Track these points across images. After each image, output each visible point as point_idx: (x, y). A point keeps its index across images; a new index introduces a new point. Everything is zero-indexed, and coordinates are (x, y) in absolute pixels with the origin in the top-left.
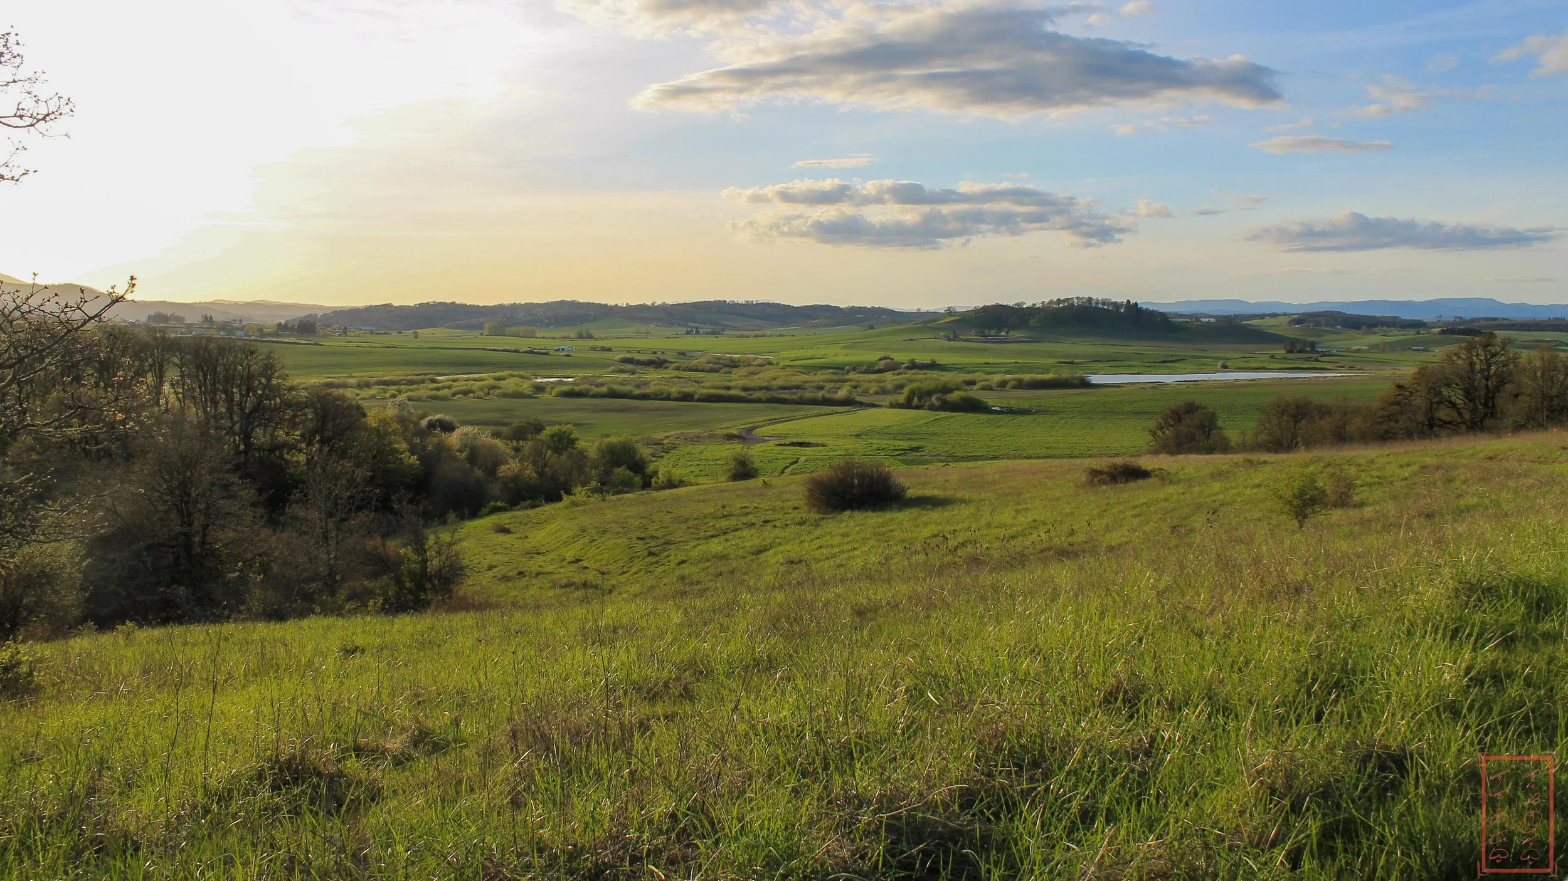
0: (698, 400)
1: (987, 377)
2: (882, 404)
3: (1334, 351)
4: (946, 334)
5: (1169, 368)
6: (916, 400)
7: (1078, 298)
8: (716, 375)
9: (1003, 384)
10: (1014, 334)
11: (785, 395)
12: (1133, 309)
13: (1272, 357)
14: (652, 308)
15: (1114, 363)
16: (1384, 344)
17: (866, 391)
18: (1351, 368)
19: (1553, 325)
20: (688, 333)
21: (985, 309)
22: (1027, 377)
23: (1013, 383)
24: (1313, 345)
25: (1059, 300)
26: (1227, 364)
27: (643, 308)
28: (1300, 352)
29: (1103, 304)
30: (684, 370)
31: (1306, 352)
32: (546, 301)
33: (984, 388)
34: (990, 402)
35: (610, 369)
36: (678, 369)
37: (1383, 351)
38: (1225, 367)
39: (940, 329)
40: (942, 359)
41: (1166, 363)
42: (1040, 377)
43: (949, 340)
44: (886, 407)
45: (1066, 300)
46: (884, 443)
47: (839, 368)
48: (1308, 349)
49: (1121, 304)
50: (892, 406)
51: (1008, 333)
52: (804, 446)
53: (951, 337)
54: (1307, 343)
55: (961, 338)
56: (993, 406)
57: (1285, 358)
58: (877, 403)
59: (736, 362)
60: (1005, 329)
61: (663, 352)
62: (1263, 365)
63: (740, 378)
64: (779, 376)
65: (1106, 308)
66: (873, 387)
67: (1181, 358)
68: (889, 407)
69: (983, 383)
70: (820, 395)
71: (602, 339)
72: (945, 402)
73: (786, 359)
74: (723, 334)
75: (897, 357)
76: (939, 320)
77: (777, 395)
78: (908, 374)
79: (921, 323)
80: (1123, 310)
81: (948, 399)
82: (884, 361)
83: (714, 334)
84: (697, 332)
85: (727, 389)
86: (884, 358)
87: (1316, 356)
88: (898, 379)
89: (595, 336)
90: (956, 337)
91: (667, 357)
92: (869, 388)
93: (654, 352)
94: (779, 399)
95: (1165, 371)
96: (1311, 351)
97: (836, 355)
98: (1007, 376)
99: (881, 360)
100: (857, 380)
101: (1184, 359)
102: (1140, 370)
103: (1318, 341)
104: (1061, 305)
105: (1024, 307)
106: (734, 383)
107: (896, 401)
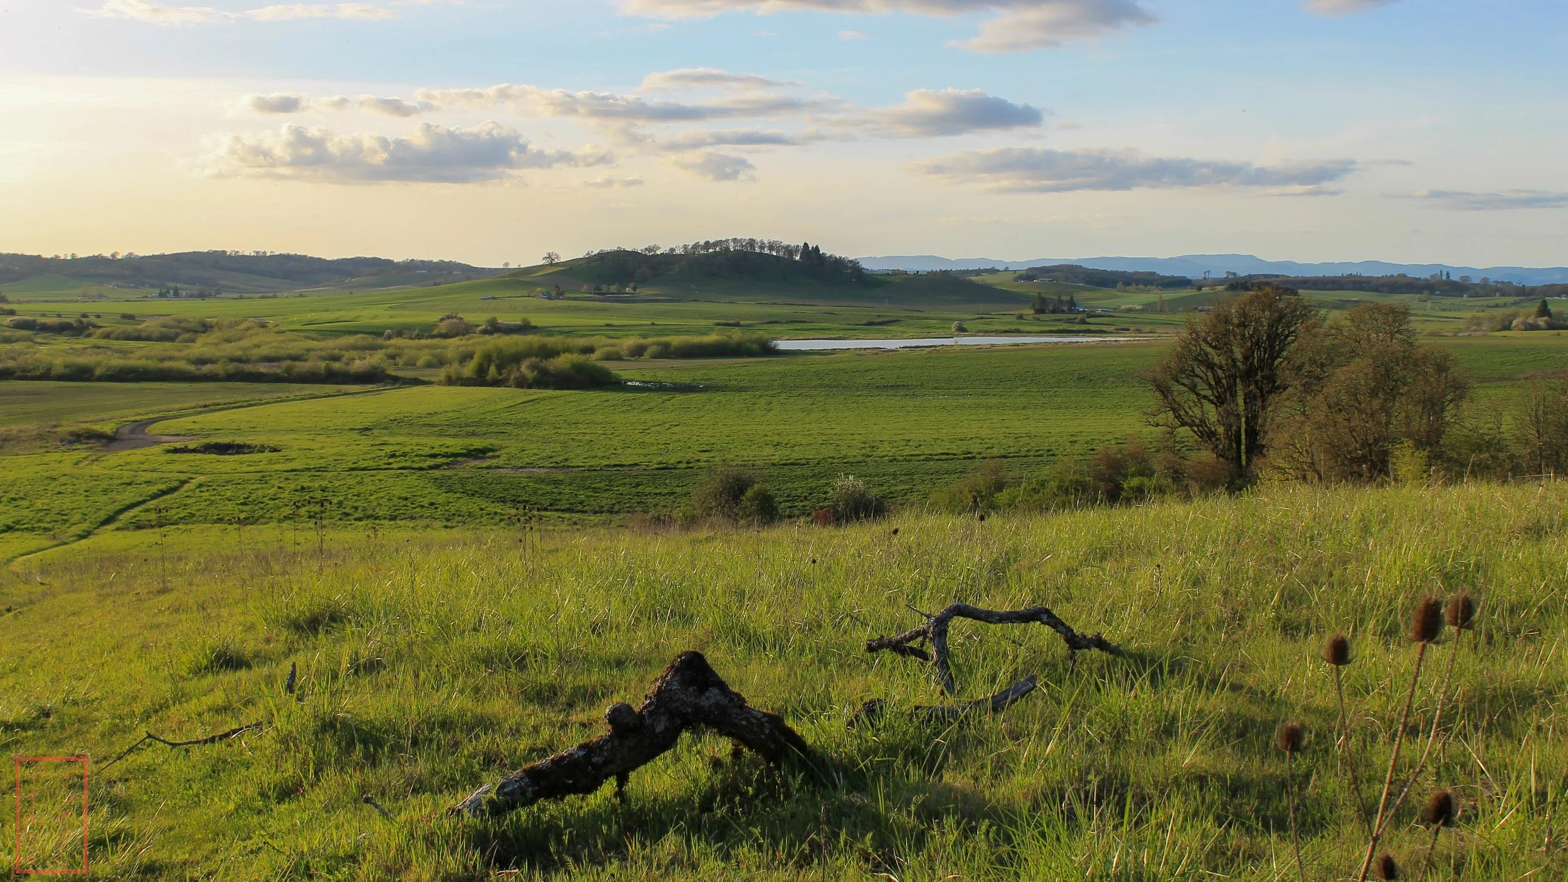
0: (100, 379)
1: (611, 341)
2: (433, 379)
3: (1099, 311)
4: (544, 290)
5: (879, 331)
6: (493, 369)
7: (735, 240)
8: (168, 344)
9: (638, 352)
10: (644, 292)
11: (263, 368)
12: (812, 255)
13: (1020, 317)
14: (112, 262)
15: (800, 325)
16: (1163, 302)
17: (411, 364)
18: (1139, 331)
19: (1354, 283)
20: (162, 295)
21: (602, 257)
22: (676, 340)
23: (655, 347)
24: (1072, 303)
26: (965, 326)
27: (97, 261)
28: (1054, 312)
29: (771, 248)
30: (117, 338)
31: (1063, 312)
33: (608, 357)
34: (624, 375)
36: (107, 336)
37: (1162, 311)
38: (961, 330)
39: (535, 284)
40: (536, 320)
41: (874, 325)
42: (696, 339)
43: (550, 298)
44: (440, 383)
45: (716, 244)
46: (411, 443)
47: (377, 331)
48: (1065, 308)
49: (795, 250)
50: (450, 381)
51: (635, 289)
52: (230, 452)
53: (553, 293)
54: (1060, 302)
55: (567, 295)
56: (631, 381)
57: (1039, 320)
58: (426, 379)
59: (211, 327)
60: (632, 284)
61: (98, 316)
62: (1013, 327)
63: (201, 347)
64: (267, 344)
65: (774, 254)
66: (424, 358)
67: (893, 319)
68: (444, 385)
69: (606, 349)
70: (322, 365)
71: (19, 302)
72: (544, 372)
73: (292, 323)
74: (214, 297)
75: (470, 318)
76: (534, 272)
77: (248, 368)
78: (487, 337)
79: (509, 276)
80: (798, 258)
81: (551, 368)
82: (447, 322)
83: (202, 296)
84: (177, 294)
85: (162, 360)
86: (448, 317)
87: (1080, 316)
88: (467, 346)
89: (10, 299)
90: (560, 295)
91: (99, 322)
92: (417, 358)
93: (85, 316)
94: (251, 374)
95: (879, 335)
96: (1070, 311)
97: (375, 317)
98: (642, 341)
99: (442, 320)
100: (399, 348)
101: (896, 321)
102: (841, 334)
103: (1075, 299)
104: (710, 250)
105: (658, 252)
106: (185, 352)
107: (454, 377)
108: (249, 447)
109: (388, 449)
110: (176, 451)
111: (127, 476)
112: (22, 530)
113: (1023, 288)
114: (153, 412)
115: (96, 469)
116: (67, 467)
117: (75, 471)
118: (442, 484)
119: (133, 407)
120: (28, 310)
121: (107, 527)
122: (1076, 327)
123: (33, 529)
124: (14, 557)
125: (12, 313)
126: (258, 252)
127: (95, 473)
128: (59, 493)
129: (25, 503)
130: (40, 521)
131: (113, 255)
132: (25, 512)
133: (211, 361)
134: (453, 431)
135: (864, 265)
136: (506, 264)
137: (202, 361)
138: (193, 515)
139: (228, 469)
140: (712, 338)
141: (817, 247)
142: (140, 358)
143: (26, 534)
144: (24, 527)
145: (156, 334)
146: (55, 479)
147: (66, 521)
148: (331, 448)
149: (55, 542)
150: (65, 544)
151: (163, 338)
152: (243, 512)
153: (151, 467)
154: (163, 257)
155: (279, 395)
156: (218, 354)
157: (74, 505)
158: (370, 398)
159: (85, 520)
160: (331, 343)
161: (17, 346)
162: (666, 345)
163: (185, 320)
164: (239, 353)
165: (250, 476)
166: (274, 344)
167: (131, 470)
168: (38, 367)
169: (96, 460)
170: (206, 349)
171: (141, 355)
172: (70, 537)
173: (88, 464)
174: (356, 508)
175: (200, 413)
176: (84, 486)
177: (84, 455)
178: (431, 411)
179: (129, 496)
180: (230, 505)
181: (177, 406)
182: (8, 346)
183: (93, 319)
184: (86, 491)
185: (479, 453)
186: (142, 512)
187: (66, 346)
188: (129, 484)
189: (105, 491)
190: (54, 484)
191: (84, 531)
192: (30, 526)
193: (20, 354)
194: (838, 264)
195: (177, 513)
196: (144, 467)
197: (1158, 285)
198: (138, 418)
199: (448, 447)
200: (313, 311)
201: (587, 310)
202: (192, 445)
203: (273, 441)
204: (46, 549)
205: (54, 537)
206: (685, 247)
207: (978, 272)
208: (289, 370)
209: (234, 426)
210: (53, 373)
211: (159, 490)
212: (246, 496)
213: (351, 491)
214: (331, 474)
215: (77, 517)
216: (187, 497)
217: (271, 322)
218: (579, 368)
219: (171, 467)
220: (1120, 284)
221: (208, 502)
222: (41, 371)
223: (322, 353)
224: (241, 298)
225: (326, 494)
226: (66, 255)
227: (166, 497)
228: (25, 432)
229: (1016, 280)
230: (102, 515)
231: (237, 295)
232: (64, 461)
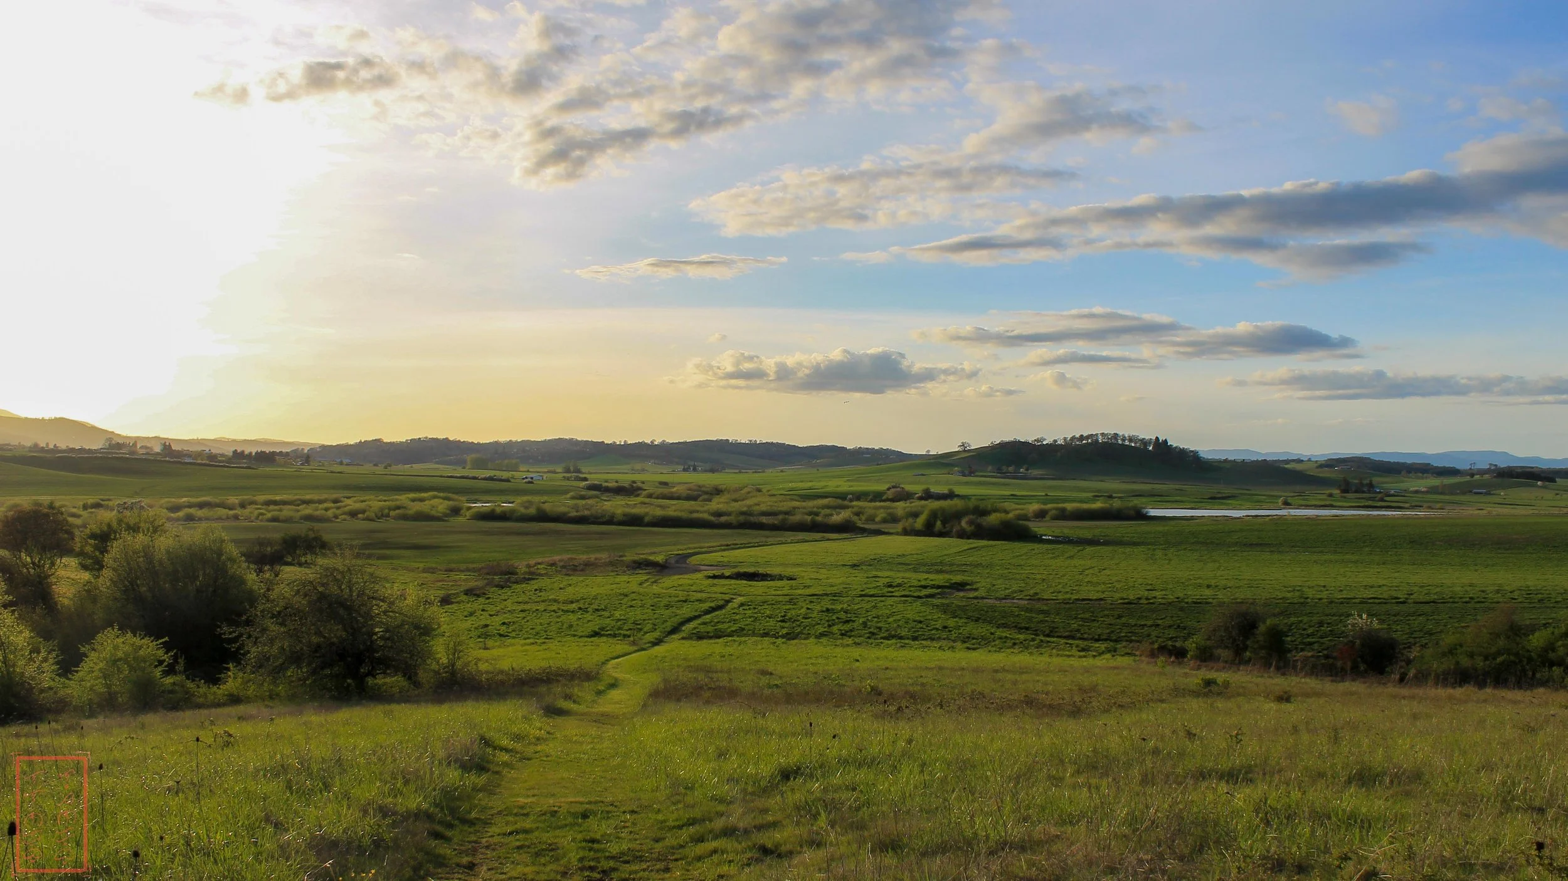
1: (1019, 507)
2: (891, 531)
3: (1392, 492)
4: (961, 469)
5: (1222, 504)
6: (938, 524)
7: (1102, 434)
8: (693, 502)
9: (1042, 515)
10: (1035, 472)
12: (1162, 447)
13: (1331, 495)
14: (651, 447)
15: (1162, 499)
16: (1443, 486)
17: (871, 519)
18: (1430, 507)
20: (685, 470)
21: (1003, 445)
22: (1069, 506)
23: (1054, 512)
24: (1371, 485)
25: (1082, 436)
26: (1289, 501)
27: (641, 446)
28: (1356, 492)
29: (1131, 440)
30: (658, 498)
31: (1363, 492)
32: (543, 439)
33: (1021, 518)
34: (1038, 531)
35: (568, 496)
36: (650, 496)
37: (1444, 493)
38: (1287, 504)
39: (953, 465)
40: (960, 490)
41: (1215, 500)
42: (1085, 506)
43: (964, 475)
44: (897, 534)
45: (1088, 437)
46: (898, 576)
47: (842, 496)
48: (1365, 489)
49: (1149, 442)
50: (906, 532)
51: (1027, 470)
52: (756, 579)
53: (967, 472)
54: (1361, 484)
55: (977, 474)
56: (1045, 535)
57: (1345, 497)
58: (886, 531)
59: (722, 491)
60: (1025, 466)
61: (643, 483)
62: (1328, 503)
63: (717, 504)
64: (764, 503)
65: (1133, 445)
66: (881, 515)
67: (1230, 495)
68: (901, 535)
69: (1017, 512)
70: (809, 518)
71: (591, 473)
72: (979, 527)
73: (780, 489)
74: (721, 472)
75: (909, 488)
76: (955, 455)
77: (752, 519)
78: (923, 502)
79: (934, 459)
80: (1151, 448)
81: (984, 524)
82: (893, 490)
83: (712, 471)
84: (695, 470)
85: (691, 512)
86: (894, 487)
87: (1380, 496)
88: (911, 507)
89: (583, 471)
90: (971, 473)
91: (644, 486)
92: (875, 516)
93: (634, 482)
94: (755, 523)
95: (1222, 507)
96: (1369, 492)
97: (837, 486)
98: (1043, 507)
99: (889, 489)
100: (861, 507)
101: (1235, 497)
102: (1192, 505)
103: (1374, 483)
104: (1084, 442)
105: (1045, 443)
106: (706, 508)
107: (908, 529)
108: (770, 576)
109: (882, 582)
110: (715, 577)
111: (682, 595)
112: (607, 636)
113: (1326, 473)
114: (690, 548)
115: (656, 589)
116: (634, 586)
117: (641, 590)
118: (945, 609)
119: (674, 545)
120: (595, 478)
121: (673, 636)
122: (1380, 504)
123: (615, 636)
124: (607, 660)
125: (585, 479)
126: (751, 441)
127: (655, 592)
128: (631, 606)
129: (606, 614)
130: (620, 628)
131: (652, 442)
132: (608, 621)
133: (729, 514)
134: (925, 569)
135: (1202, 455)
136: (928, 451)
137: (719, 514)
138: (743, 629)
139: (760, 592)
140: (1098, 505)
141: (1166, 440)
142: (675, 511)
143: (611, 640)
144: (607, 633)
145: (684, 495)
146: (626, 596)
147: (641, 630)
148: (838, 579)
149: (635, 648)
150: (643, 649)
151: (689, 498)
152: (784, 628)
153: (698, 589)
154: (685, 443)
155: (779, 539)
156: (730, 509)
157: (645, 617)
158: (847, 543)
159: (655, 629)
160: (810, 504)
161: (590, 502)
162: (1063, 510)
163: (704, 486)
164: (745, 509)
165: (780, 599)
166: (769, 503)
167: (683, 591)
168: (605, 515)
169: (655, 582)
170: (721, 506)
171: (674, 509)
172: (646, 644)
173: (649, 585)
174: (880, 628)
175: (724, 550)
176: (650, 602)
177: (645, 578)
178: (899, 553)
179: (686, 611)
180: (772, 622)
181: (707, 545)
182: (584, 502)
183: (639, 484)
184: (652, 606)
185: (960, 586)
186: (699, 624)
187: (623, 503)
188: (685, 601)
189: (667, 607)
190: (626, 599)
191: (656, 639)
192: (612, 633)
193: (592, 506)
194: (1182, 453)
195: (729, 627)
196: (693, 588)
197: (1433, 473)
198: (680, 552)
199: (932, 580)
200: (791, 482)
201: (994, 484)
202: (727, 573)
203: (789, 571)
204: (630, 654)
205: (634, 643)
206: (1065, 439)
207: (1287, 462)
208: (784, 520)
209: (752, 560)
210: (615, 520)
211: (710, 607)
212: (782, 614)
213: (869, 613)
214: (846, 599)
215: (649, 627)
216: (734, 613)
217: (765, 489)
218: (1006, 525)
219: (714, 589)
220: (1403, 473)
221: (752, 619)
222: (607, 518)
223: (804, 511)
224: (740, 472)
225: (849, 615)
226: (620, 441)
227: (717, 613)
228: (600, 560)
229: (1317, 467)
230: (669, 626)
231: (737, 471)
232: (632, 582)
